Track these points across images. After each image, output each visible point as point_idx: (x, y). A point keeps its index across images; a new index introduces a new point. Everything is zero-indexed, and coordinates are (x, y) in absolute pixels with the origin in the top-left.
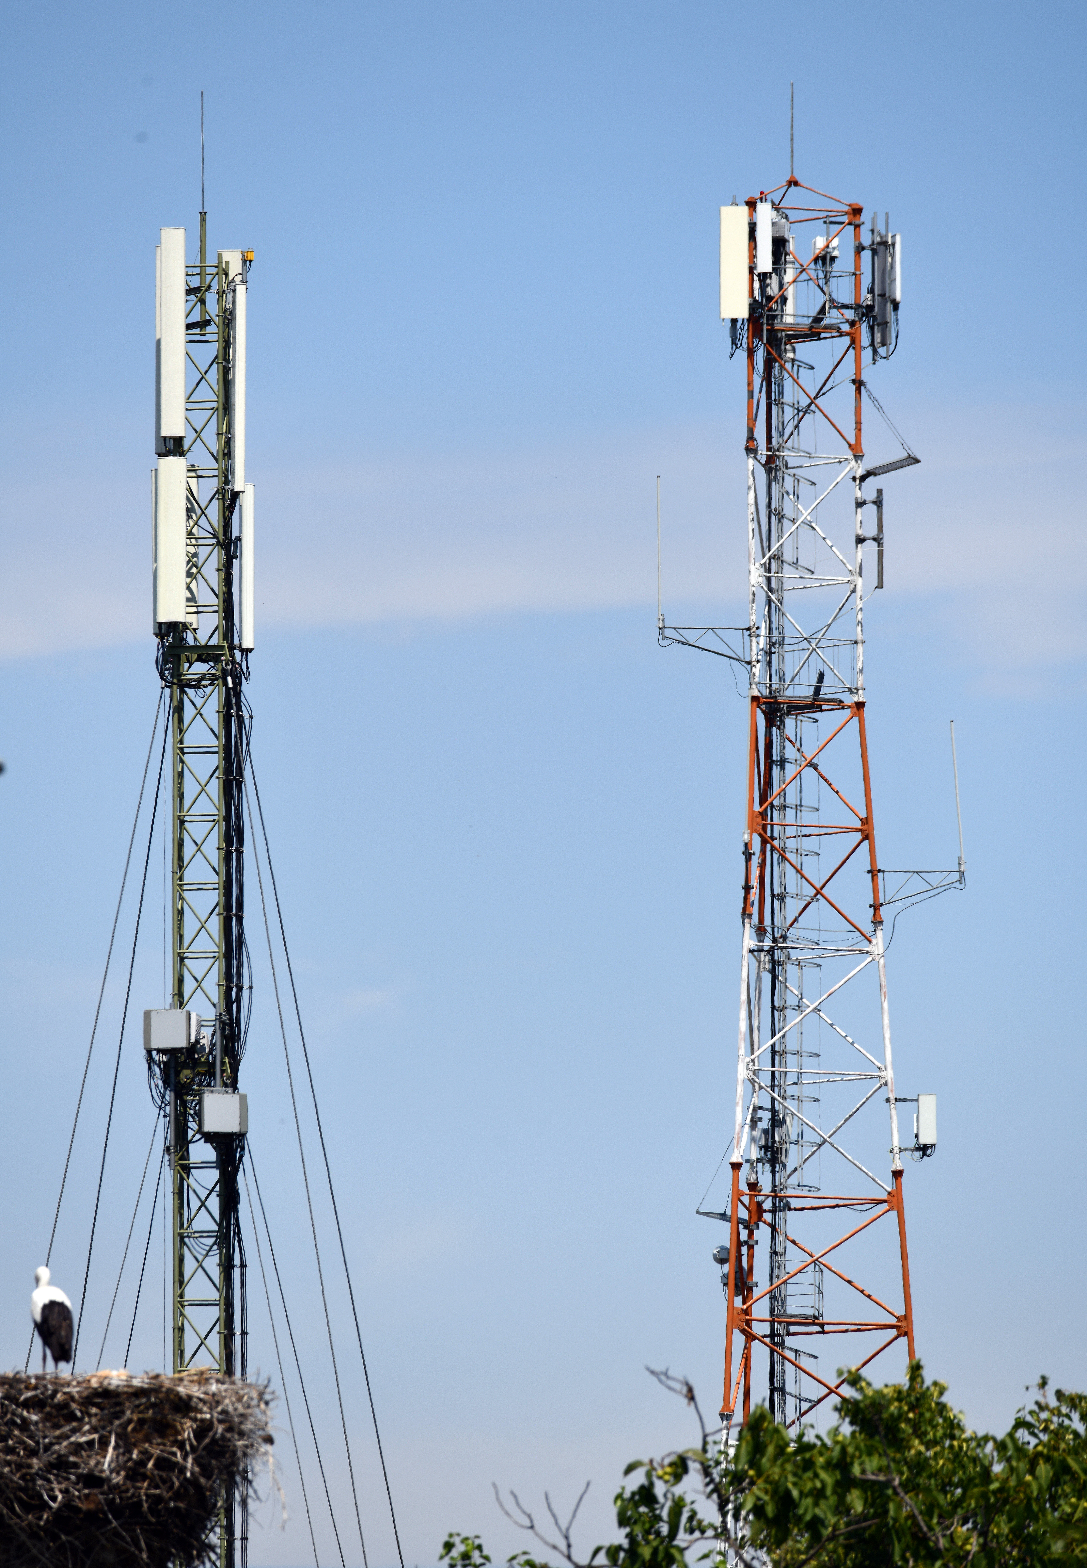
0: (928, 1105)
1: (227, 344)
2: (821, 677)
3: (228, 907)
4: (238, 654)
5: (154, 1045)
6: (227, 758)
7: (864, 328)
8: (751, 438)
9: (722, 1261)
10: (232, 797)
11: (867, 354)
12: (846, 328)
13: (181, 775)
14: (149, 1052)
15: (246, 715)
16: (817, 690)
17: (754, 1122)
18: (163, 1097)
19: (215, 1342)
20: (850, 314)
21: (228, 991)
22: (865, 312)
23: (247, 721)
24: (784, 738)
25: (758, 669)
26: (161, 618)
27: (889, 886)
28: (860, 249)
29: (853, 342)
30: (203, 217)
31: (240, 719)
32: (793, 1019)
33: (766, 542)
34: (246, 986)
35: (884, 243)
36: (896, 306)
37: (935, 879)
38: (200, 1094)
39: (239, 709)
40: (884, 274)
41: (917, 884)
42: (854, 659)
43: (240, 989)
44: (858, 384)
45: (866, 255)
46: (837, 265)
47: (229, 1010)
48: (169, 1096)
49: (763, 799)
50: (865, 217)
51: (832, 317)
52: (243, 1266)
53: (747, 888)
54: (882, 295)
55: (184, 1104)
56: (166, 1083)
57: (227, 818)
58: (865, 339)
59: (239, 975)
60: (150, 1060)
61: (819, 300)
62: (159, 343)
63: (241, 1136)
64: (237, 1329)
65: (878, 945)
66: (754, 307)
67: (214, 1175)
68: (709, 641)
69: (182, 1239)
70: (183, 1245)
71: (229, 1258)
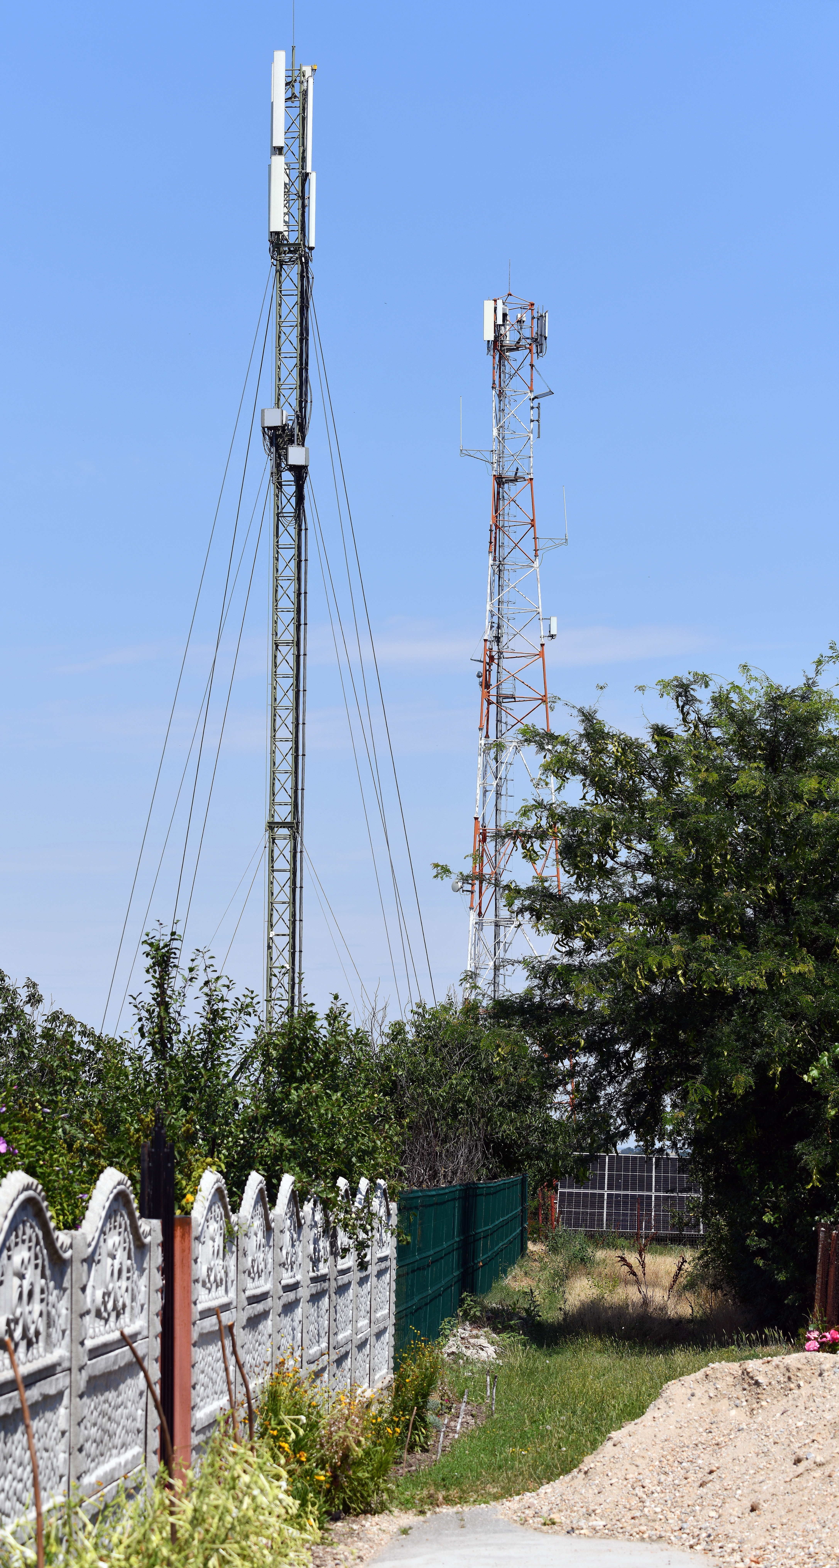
0: (554, 621)
1: (304, 109)
2: (517, 469)
3: (301, 364)
4: (307, 250)
5: (266, 425)
6: (302, 297)
7: (534, 346)
8: (494, 383)
9: (479, 677)
10: (304, 314)
11: (535, 356)
12: (528, 346)
13: (280, 305)
14: (264, 428)
15: (310, 277)
16: (516, 474)
17: (492, 627)
18: (270, 450)
19: (293, 564)
20: (529, 341)
21: (300, 402)
22: (535, 340)
23: (311, 280)
24: (504, 493)
25: (495, 465)
26: (272, 230)
27: (541, 544)
28: (533, 318)
29: (530, 351)
30: (293, 48)
31: (308, 278)
32: (506, 590)
33: (498, 421)
34: (309, 401)
35: (542, 316)
36: (546, 338)
37: (557, 542)
38: (287, 449)
39: (307, 273)
40: (542, 327)
41: (551, 543)
42: (529, 462)
43: (306, 402)
44: (532, 366)
45: (535, 320)
46: (525, 324)
47: (301, 411)
48: (273, 450)
49: (496, 511)
50: (535, 307)
51: (523, 342)
52: (306, 529)
53: (491, 543)
54: (541, 335)
55: (280, 455)
56: (271, 445)
57: (301, 323)
58: (534, 350)
59: (306, 395)
60: (264, 433)
61: (519, 336)
62: (272, 103)
63: (306, 467)
64: (303, 558)
65: (536, 564)
66: (495, 337)
67: (294, 488)
68: (478, 455)
69: (278, 517)
70: (278, 520)
71: (300, 526)
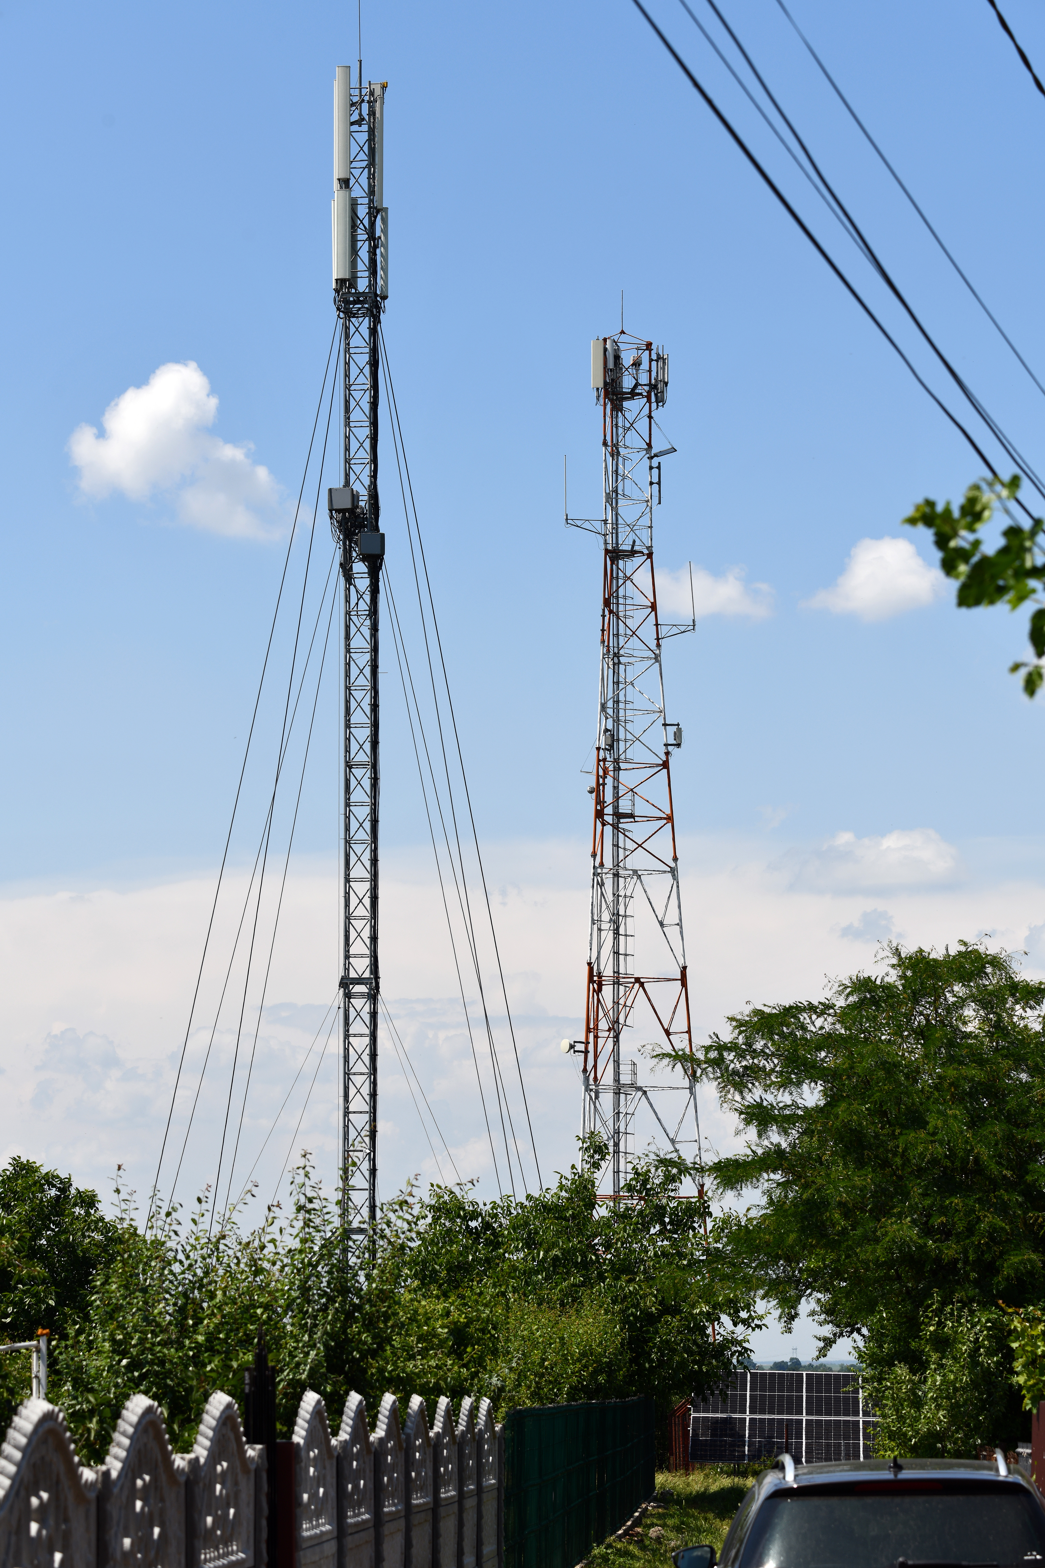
2: (634, 542)
7: (653, 394)
9: (591, 792)
11: (654, 405)
12: (645, 394)
16: (633, 546)
18: (338, 536)
20: (647, 388)
22: (654, 387)
24: (618, 568)
25: (608, 538)
27: (663, 631)
29: (649, 400)
32: (623, 687)
36: (667, 385)
37: (683, 628)
41: (675, 630)
44: (650, 417)
45: (654, 363)
46: (642, 367)
48: (342, 536)
50: (654, 347)
51: (640, 389)
53: (603, 630)
54: (661, 380)
55: (350, 543)
56: (340, 530)
61: (635, 382)
63: (381, 557)
66: (607, 382)
67: (367, 581)
68: (587, 525)
69: (349, 615)
70: (350, 619)
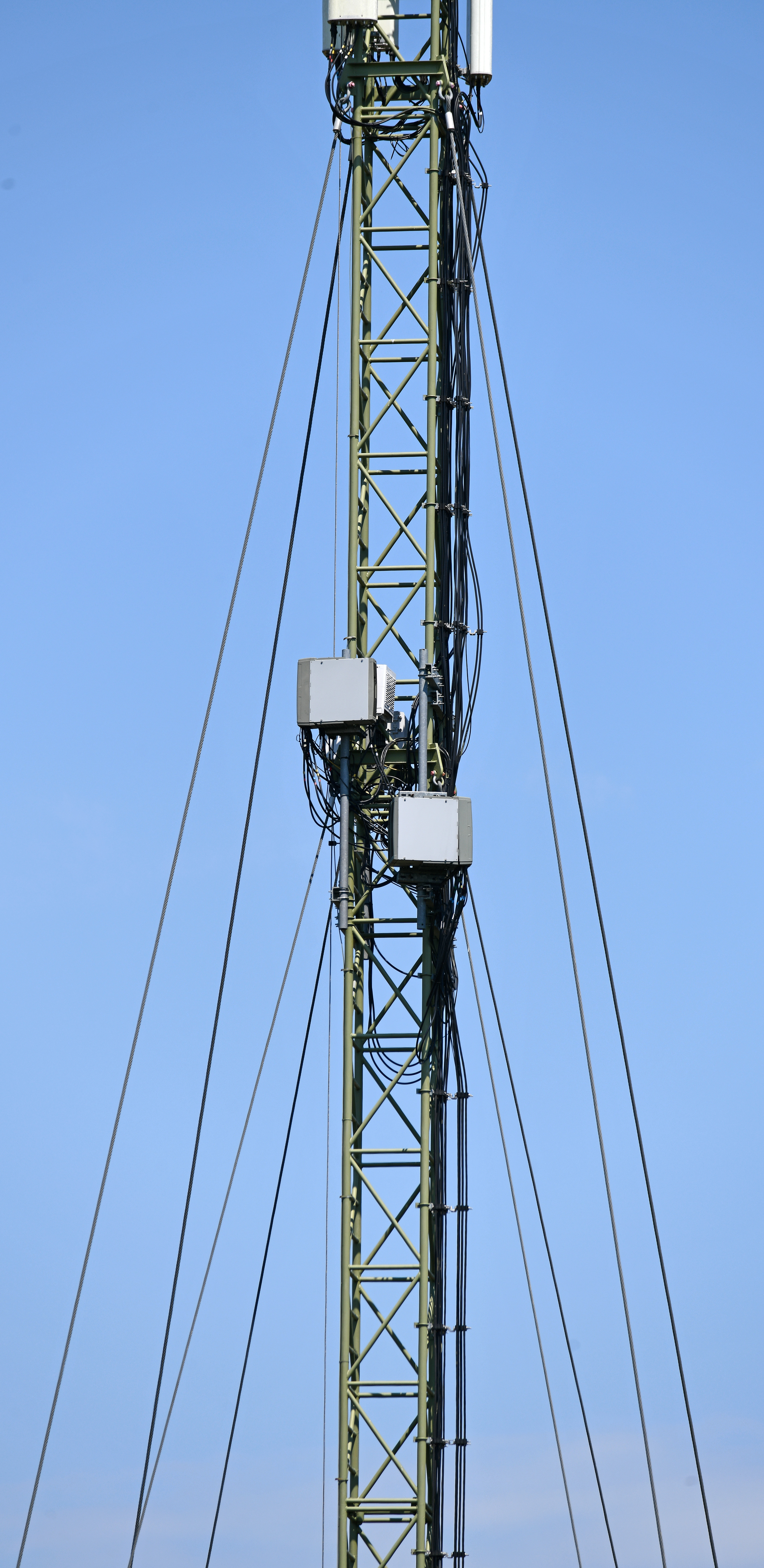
3: (443, 496)
4: (464, 87)
5: (315, 717)
6: (445, 255)
10: (452, 317)
13: (366, 284)
14: (306, 729)
15: (476, 183)
18: (329, 810)
21: (441, 635)
23: (477, 194)
26: (336, 15)
31: (467, 184)
34: (472, 628)
38: (390, 805)
39: (464, 166)
43: (462, 632)
47: (442, 665)
48: (340, 808)
52: (462, 1096)
55: (365, 827)
56: (335, 789)
57: (443, 349)
59: (461, 609)
60: (307, 745)
63: (463, 867)
64: (451, 1201)
67: (415, 948)
69: (359, 1051)
70: (360, 1062)
71: (439, 1083)
